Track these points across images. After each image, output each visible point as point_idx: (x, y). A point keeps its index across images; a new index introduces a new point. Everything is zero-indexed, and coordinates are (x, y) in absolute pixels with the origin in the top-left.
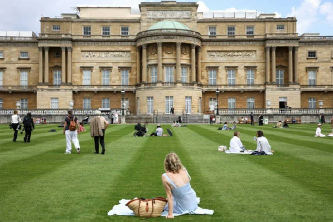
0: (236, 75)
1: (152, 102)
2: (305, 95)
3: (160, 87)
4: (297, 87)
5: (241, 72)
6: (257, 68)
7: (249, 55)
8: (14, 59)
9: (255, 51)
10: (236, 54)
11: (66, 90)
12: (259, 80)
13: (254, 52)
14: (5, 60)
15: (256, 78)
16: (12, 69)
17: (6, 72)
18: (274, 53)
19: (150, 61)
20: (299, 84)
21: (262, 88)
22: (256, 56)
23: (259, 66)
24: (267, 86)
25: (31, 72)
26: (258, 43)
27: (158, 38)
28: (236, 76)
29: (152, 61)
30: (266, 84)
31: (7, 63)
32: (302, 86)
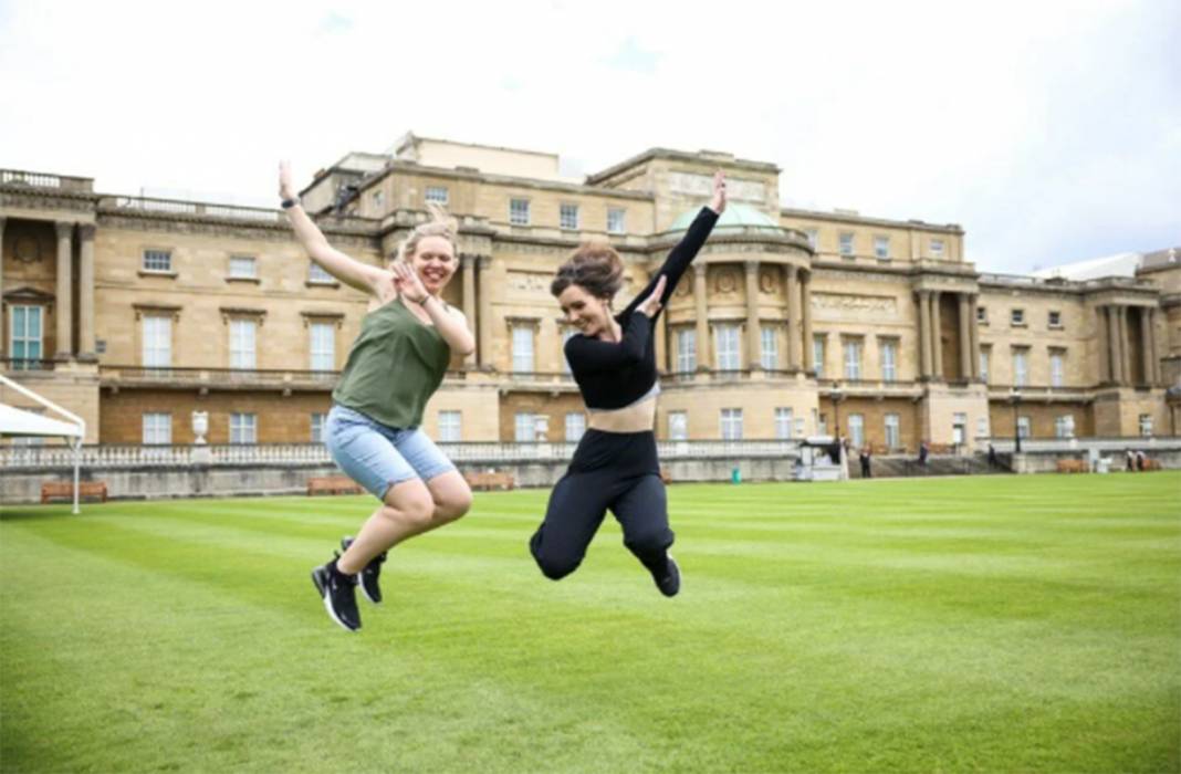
0: (860, 355)
1: (737, 423)
2: (998, 409)
3: (760, 383)
4: (981, 388)
5: (871, 347)
6: (903, 341)
7: (882, 308)
8: (293, 284)
9: (894, 298)
10: (858, 302)
11: (482, 386)
12: (907, 371)
13: (890, 302)
14: (263, 287)
15: (898, 366)
16: (284, 315)
17: (268, 324)
18: (936, 305)
19: (713, 310)
20: (984, 383)
21: (916, 390)
22: (897, 312)
23: (907, 336)
24: (932, 387)
25: (346, 328)
26: (899, 280)
27: (749, 250)
28: (862, 359)
29: (721, 310)
30: (923, 380)
31: (270, 294)
32: (991, 388)
